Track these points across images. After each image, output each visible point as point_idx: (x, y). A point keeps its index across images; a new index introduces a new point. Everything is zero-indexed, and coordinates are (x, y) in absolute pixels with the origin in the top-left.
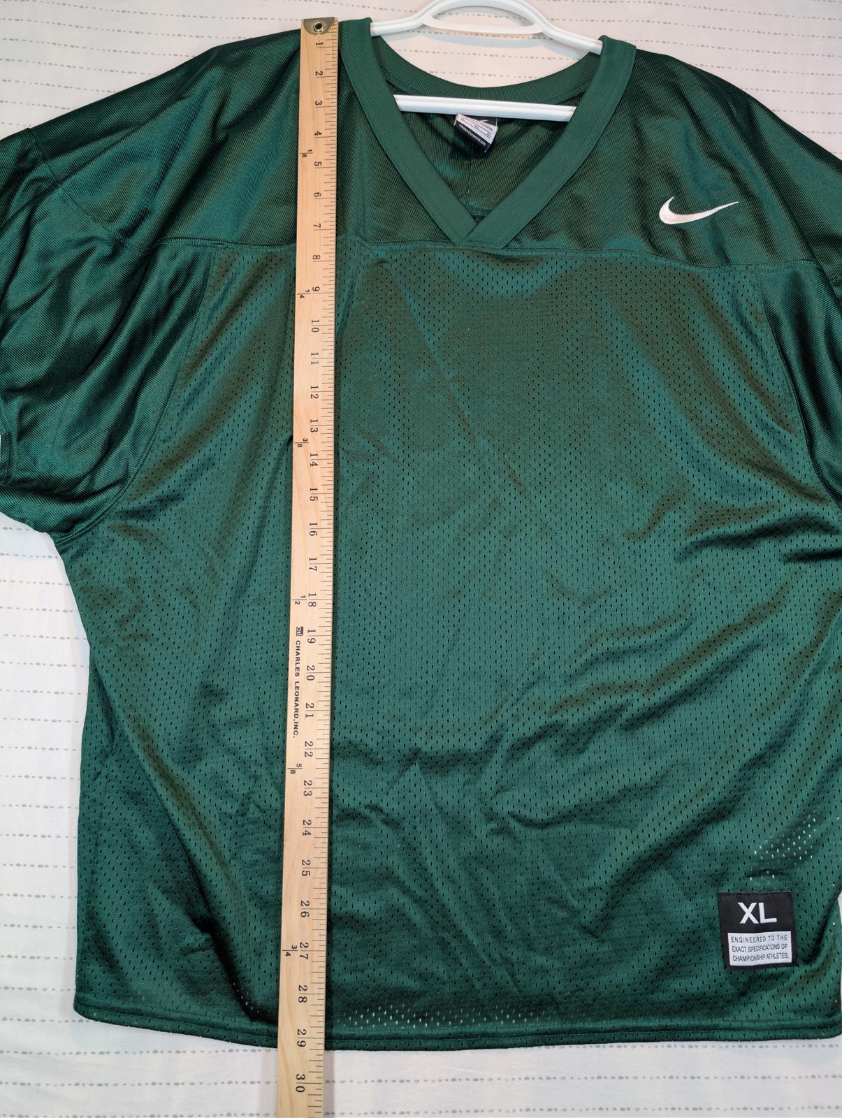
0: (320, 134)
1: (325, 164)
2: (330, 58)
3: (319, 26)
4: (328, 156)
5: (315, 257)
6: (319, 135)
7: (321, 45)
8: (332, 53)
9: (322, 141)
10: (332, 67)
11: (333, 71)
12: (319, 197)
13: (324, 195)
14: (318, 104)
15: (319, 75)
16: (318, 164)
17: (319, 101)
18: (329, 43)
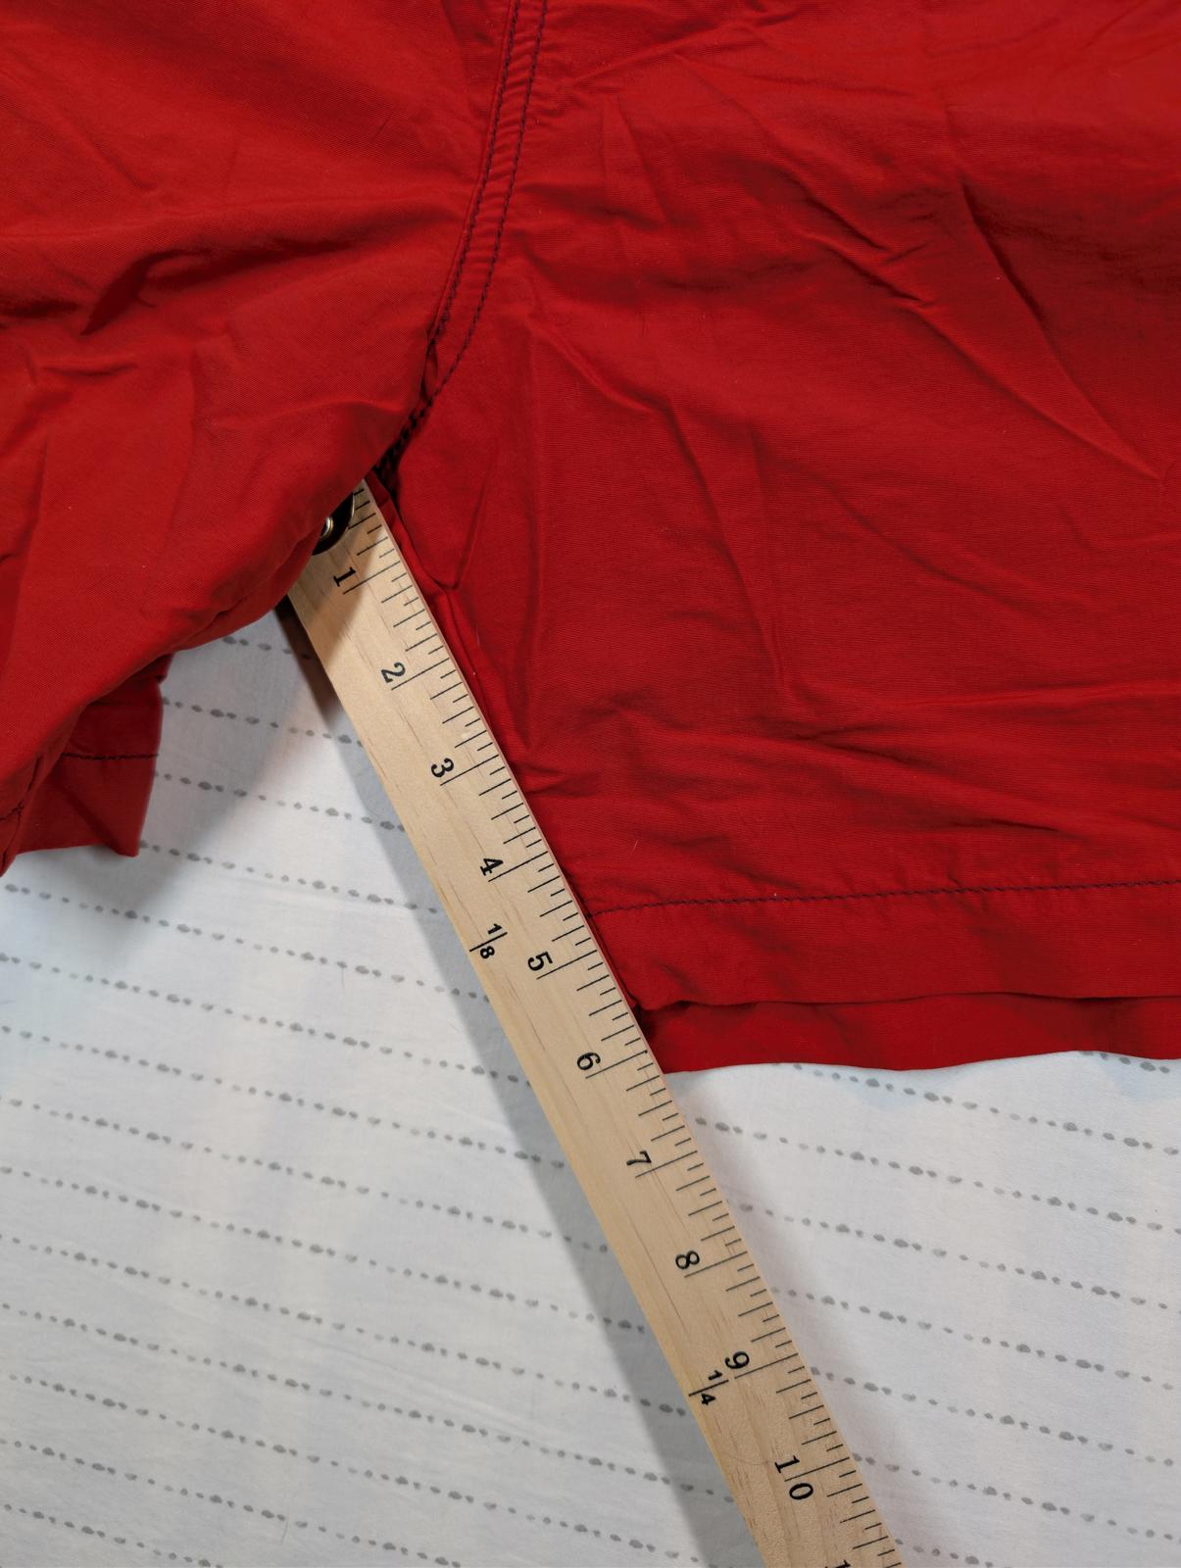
0: (498, 863)
1: (560, 953)
4: (555, 924)
6: (496, 871)
7: (353, 576)
9: (515, 884)
11: (430, 645)
14: (443, 770)
16: (539, 962)
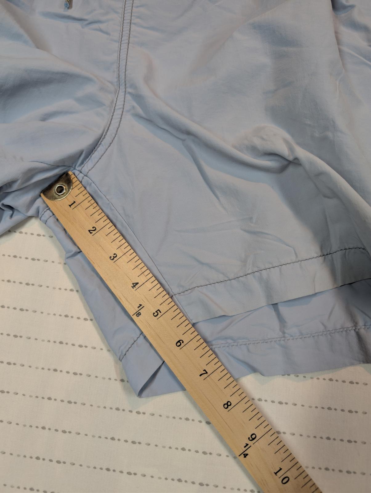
2: (91, 210)
3: (61, 190)
5: (226, 406)
7: (75, 203)
8: (89, 204)
10: (100, 217)
11: (103, 220)
12: (182, 345)
13: (186, 339)
14: (114, 258)
15: (94, 232)
16: (157, 313)
17: (112, 255)
18: (81, 198)
